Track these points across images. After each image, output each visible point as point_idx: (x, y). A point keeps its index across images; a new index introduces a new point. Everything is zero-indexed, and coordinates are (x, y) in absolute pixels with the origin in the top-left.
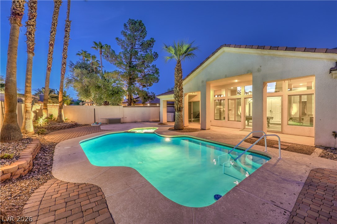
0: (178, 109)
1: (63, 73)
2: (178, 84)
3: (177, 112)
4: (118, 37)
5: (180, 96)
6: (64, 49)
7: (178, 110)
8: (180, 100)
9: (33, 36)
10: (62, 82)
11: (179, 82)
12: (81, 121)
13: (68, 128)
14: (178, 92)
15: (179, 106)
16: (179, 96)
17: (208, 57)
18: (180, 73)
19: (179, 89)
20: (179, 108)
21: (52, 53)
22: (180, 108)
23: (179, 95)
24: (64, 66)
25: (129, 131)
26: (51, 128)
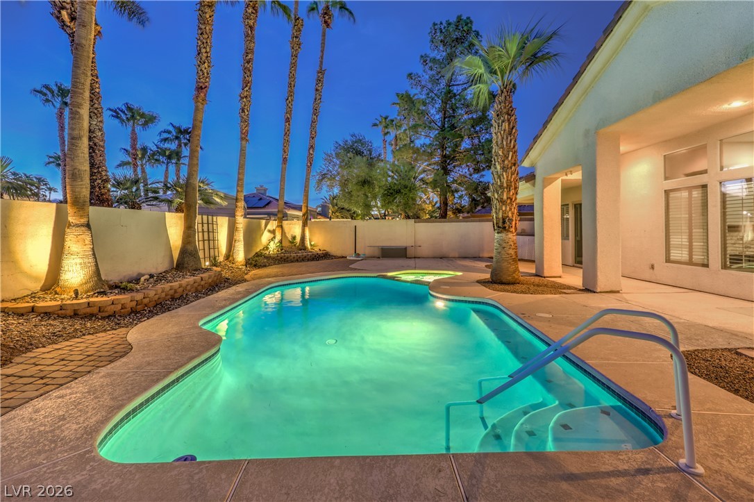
0: (501, 225)
1: (309, 164)
2: (500, 153)
3: (498, 233)
4: (410, 72)
5: (505, 185)
6: (312, 122)
7: (499, 227)
8: (505, 197)
9: (247, 113)
10: (307, 180)
11: (503, 148)
12: (334, 250)
13: (308, 260)
14: (499, 177)
15: (500, 216)
16: (501, 186)
17: (593, 48)
18: (503, 121)
19: (503, 168)
20: (501, 221)
21: (288, 133)
22: (504, 222)
23: (502, 183)
24: (311, 152)
25: (390, 274)
26: (281, 258)
